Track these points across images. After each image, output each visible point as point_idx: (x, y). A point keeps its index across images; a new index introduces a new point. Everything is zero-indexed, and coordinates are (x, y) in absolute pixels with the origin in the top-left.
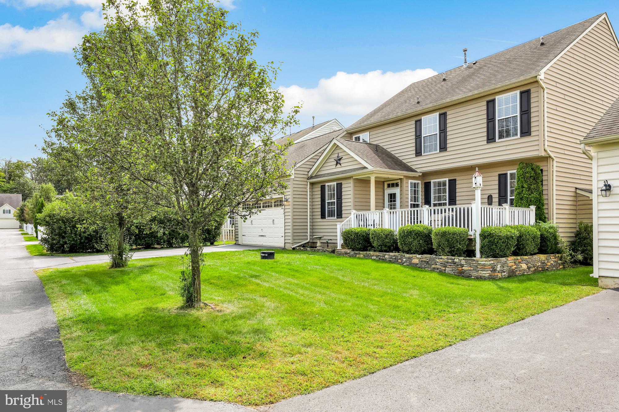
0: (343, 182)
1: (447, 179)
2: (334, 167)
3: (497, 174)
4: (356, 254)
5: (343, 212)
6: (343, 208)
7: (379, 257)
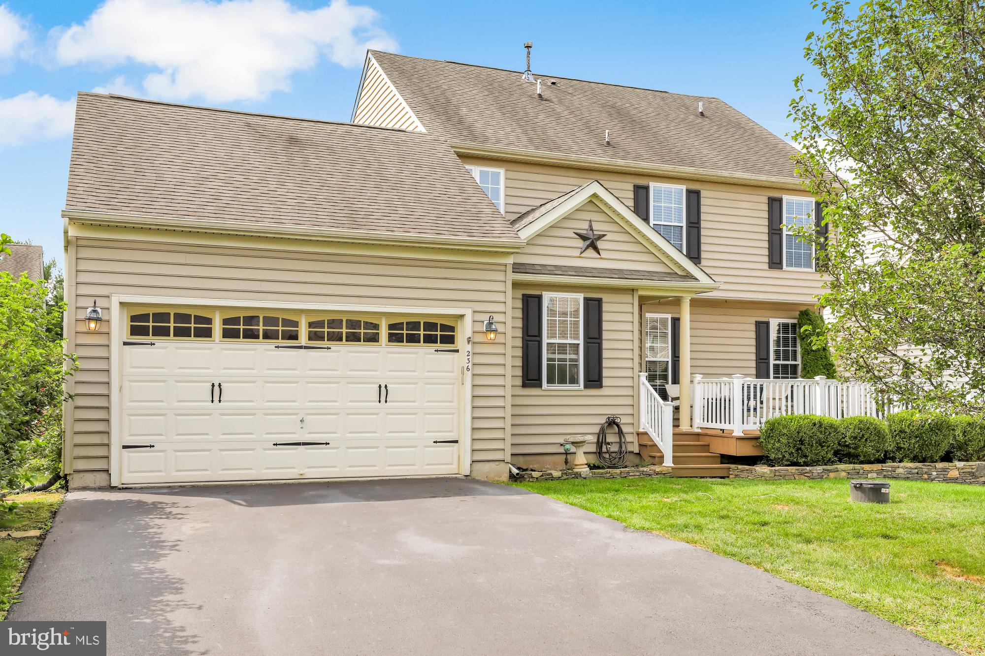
0: (605, 297)
1: (669, 316)
2: (577, 253)
3: (753, 320)
4: (830, 471)
5: (605, 373)
6: (605, 363)
7: (885, 473)
